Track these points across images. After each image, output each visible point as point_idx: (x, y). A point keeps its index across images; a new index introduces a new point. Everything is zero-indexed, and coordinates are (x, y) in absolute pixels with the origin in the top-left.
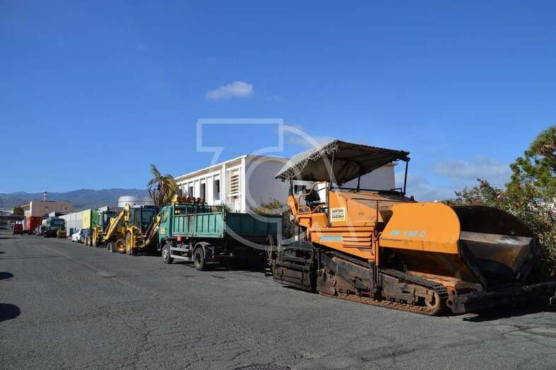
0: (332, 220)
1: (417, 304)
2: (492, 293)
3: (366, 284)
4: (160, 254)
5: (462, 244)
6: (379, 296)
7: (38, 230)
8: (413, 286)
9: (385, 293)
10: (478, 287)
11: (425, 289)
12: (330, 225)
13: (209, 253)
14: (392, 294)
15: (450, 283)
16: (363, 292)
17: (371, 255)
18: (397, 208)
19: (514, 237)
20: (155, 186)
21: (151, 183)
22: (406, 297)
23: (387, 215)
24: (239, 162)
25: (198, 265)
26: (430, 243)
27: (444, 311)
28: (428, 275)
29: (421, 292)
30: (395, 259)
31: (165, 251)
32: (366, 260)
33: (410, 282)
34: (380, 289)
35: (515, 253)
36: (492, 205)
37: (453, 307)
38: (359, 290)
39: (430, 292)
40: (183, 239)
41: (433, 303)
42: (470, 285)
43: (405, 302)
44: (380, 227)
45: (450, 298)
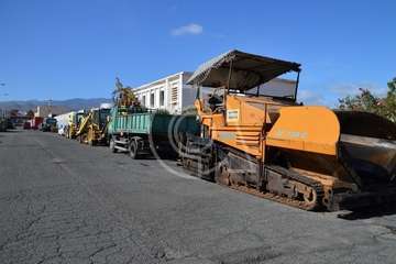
0: (228, 120)
1: (296, 199)
2: (367, 193)
3: (253, 178)
4: (108, 145)
5: (340, 145)
6: (264, 189)
7: (40, 127)
8: (294, 182)
9: (270, 186)
10: (354, 186)
11: (304, 186)
12: (226, 125)
13: (140, 146)
14: (275, 188)
15: (327, 182)
16: (251, 185)
17: (259, 152)
18: (284, 111)
19: (390, 141)
20: (118, 94)
21: (114, 93)
22: (287, 191)
23: (275, 117)
24: (177, 77)
25: (132, 155)
26: (310, 144)
27: (320, 207)
28: (309, 173)
29: (301, 188)
30: (280, 157)
31: (112, 143)
32: (254, 156)
33: (290, 179)
34: (265, 183)
35: (391, 155)
36: (373, 111)
37: (328, 205)
38: (249, 183)
39: (309, 189)
40: (125, 134)
41: (310, 199)
42: (346, 185)
43: (286, 196)
44: (267, 128)
45: (327, 197)
